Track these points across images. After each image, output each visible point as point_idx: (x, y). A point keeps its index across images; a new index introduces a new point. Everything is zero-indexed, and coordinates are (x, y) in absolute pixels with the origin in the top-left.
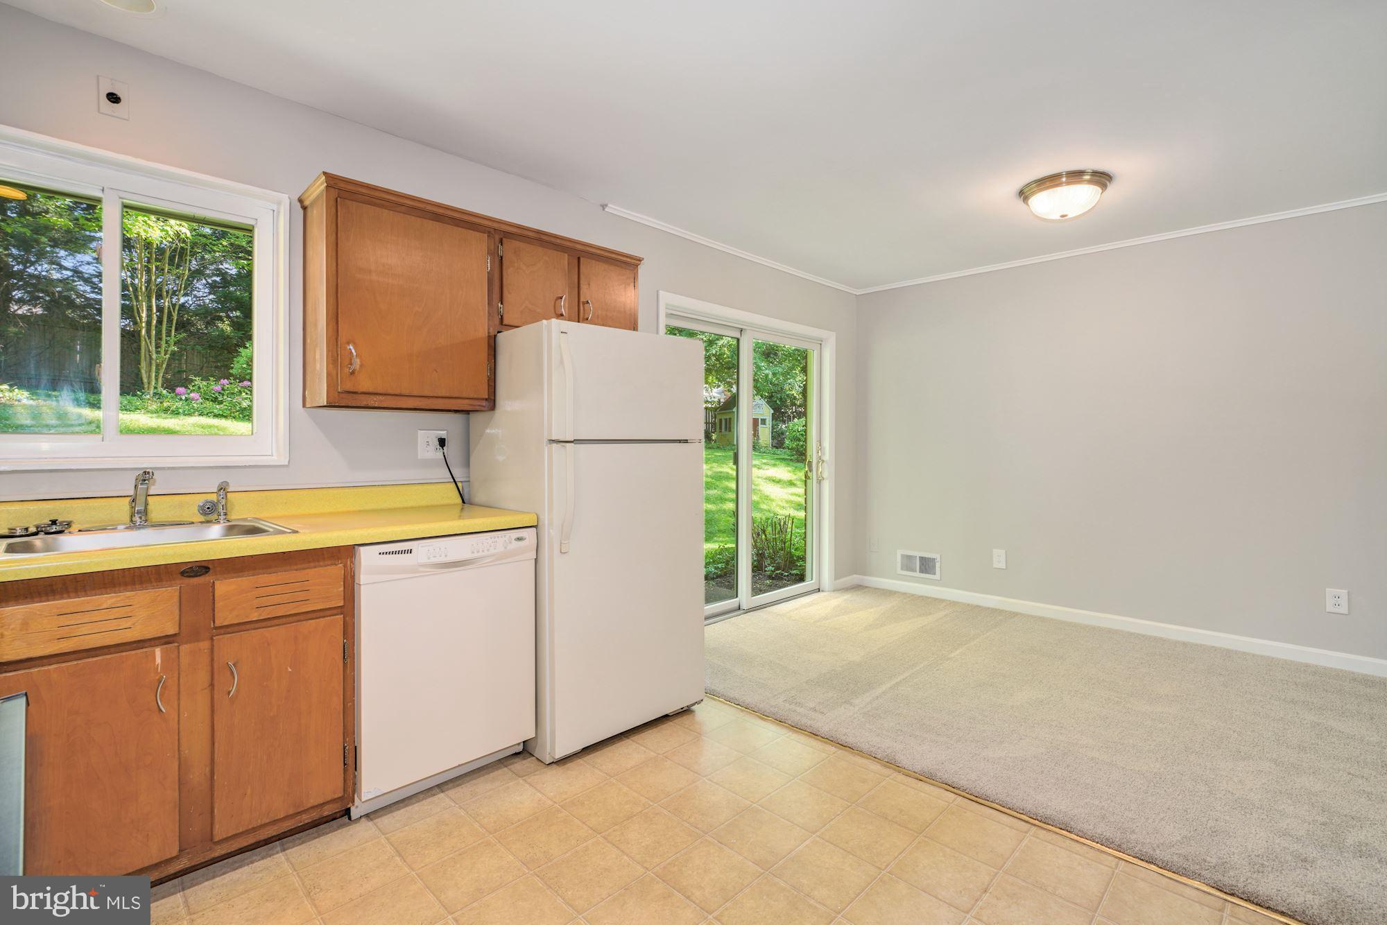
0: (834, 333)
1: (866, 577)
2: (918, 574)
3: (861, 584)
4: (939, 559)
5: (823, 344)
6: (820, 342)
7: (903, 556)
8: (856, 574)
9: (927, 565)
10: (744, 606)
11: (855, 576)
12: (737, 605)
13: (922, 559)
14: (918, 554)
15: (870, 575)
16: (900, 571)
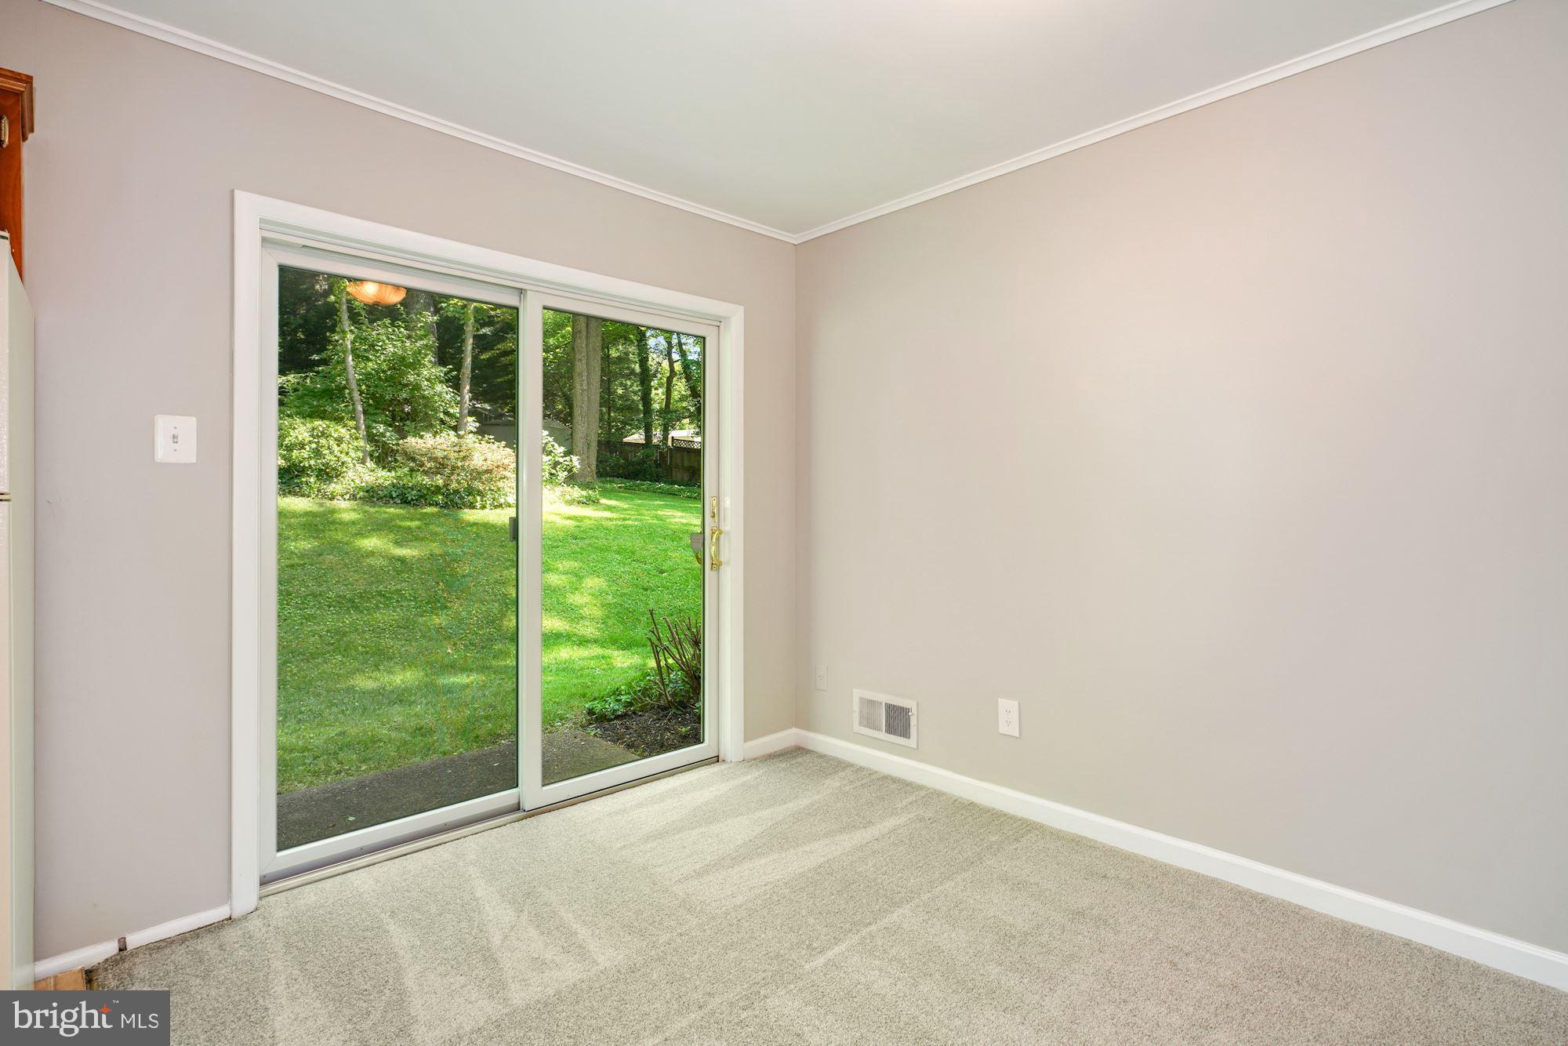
0: (741, 309)
1: (812, 735)
2: (883, 735)
3: (802, 746)
4: (914, 710)
5: (722, 327)
6: (718, 324)
7: (861, 699)
8: (796, 726)
9: (897, 721)
10: (528, 805)
11: (794, 730)
12: (514, 801)
13: (890, 708)
14: (885, 698)
15: (816, 731)
16: (857, 728)
